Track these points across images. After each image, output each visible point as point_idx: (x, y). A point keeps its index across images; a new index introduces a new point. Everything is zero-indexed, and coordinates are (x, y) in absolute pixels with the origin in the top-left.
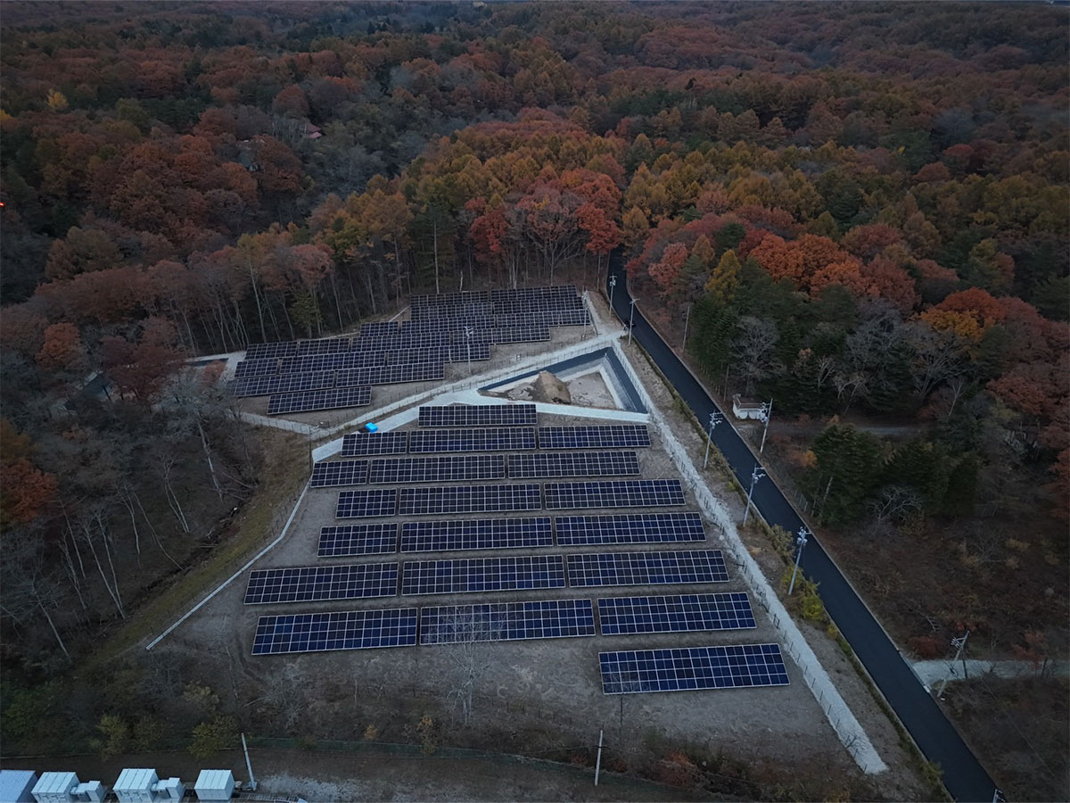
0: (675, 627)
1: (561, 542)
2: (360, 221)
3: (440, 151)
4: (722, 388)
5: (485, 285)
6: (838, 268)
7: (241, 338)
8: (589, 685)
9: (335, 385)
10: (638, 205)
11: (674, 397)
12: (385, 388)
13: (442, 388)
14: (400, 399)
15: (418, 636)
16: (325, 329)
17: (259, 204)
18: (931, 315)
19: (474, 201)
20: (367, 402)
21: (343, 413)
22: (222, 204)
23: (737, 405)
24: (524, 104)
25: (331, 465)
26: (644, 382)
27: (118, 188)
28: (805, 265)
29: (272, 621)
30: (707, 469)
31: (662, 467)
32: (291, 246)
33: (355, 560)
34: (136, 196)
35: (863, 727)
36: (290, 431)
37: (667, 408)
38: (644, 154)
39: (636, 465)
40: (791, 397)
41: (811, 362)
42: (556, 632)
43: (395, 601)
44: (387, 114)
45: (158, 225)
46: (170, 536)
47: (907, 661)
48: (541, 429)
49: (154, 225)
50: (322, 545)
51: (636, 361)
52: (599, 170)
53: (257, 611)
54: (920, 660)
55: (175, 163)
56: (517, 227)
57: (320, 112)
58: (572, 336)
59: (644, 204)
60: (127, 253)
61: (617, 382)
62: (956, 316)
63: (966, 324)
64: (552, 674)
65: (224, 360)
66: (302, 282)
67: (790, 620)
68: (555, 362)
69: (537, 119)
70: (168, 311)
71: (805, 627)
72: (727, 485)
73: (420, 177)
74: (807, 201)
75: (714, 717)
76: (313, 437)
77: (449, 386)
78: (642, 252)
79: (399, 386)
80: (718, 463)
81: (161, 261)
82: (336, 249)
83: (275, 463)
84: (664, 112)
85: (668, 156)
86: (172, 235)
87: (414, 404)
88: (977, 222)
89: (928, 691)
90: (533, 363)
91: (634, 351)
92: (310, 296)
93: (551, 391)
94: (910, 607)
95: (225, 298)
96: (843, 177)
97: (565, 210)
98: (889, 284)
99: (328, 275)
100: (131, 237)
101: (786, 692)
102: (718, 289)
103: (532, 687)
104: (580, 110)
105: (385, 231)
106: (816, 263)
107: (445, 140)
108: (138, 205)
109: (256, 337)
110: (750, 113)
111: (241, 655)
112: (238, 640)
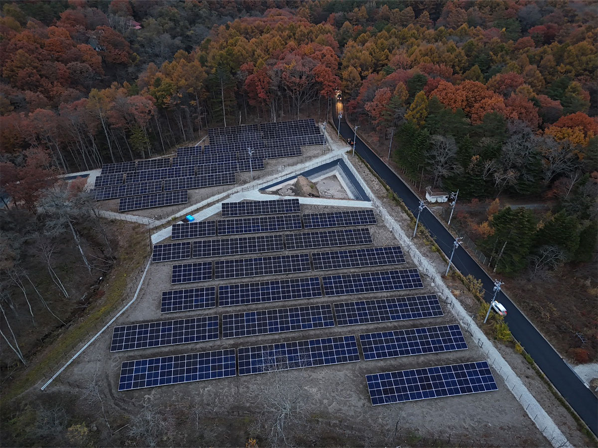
0: (413, 351)
1: (327, 293)
2: (172, 80)
3: (220, 35)
4: (418, 183)
5: (256, 120)
6: (490, 101)
7: (97, 160)
8: (361, 399)
9: (163, 190)
10: (353, 65)
11: (387, 190)
12: (197, 191)
13: (235, 190)
14: (208, 198)
15: (237, 368)
16: (153, 153)
17: (104, 72)
18: (552, 130)
19: (246, 65)
20: (186, 200)
21: (170, 209)
22: (79, 72)
23: (430, 194)
24: (268, 7)
25: (165, 246)
26: (365, 180)
27: (7, 62)
28: (467, 100)
29: (132, 364)
30: (415, 237)
31: (385, 237)
32: (126, 97)
33: (188, 314)
34: (20, 67)
35: (552, 417)
36: (135, 222)
37: (383, 197)
38: (349, 34)
39: (370, 237)
40: (466, 188)
41: (479, 164)
42: (333, 361)
43: (218, 343)
44: (182, 14)
45: (37, 87)
46: (55, 301)
47: (569, 366)
48: (304, 216)
49: (34, 87)
50: (164, 304)
51: (359, 167)
52: (323, 44)
53: (120, 356)
54: (577, 364)
55: (46, 45)
56: (275, 81)
57: (140, 13)
58: (316, 152)
59: (357, 64)
60: (16, 106)
61: (348, 181)
62: (570, 130)
63: (576, 136)
64: (333, 392)
65: (87, 176)
66: (135, 121)
67: (488, 341)
68: (307, 170)
69: (278, 15)
70: (46, 143)
71: (499, 346)
72: (431, 248)
73: (208, 51)
74: (459, 60)
75: (451, 417)
76: (151, 226)
77: (239, 188)
78: (357, 96)
79: (206, 189)
80: (422, 232)
81: (37, 109)
82: (157, 99)
83: (126, 245)
84: (356, 9)
85: (365, 35)
86: (46, 92)
87: (218, 201)
88: (560, 72)
89: (588, 387)
90: (292, 171)
91: (357, 160)
92: (142, 131)
93: (307, 189)
94: (565, 328)
95: (84, 134)
96: (478, 45)
97: (306, 69)
98: (523, 111)
99: (153, 116)
100: (18, 95)
101: (496, 395)
102: (414, 118)
103: (321, 403)
104: (304, 10)
105: (189, 86)
106: (474, 99)
107: (222, 27)
108: (22, 73)
109: (107, 159)
110: (410, 9)
111: (110, 390)
112: (107, 379)
